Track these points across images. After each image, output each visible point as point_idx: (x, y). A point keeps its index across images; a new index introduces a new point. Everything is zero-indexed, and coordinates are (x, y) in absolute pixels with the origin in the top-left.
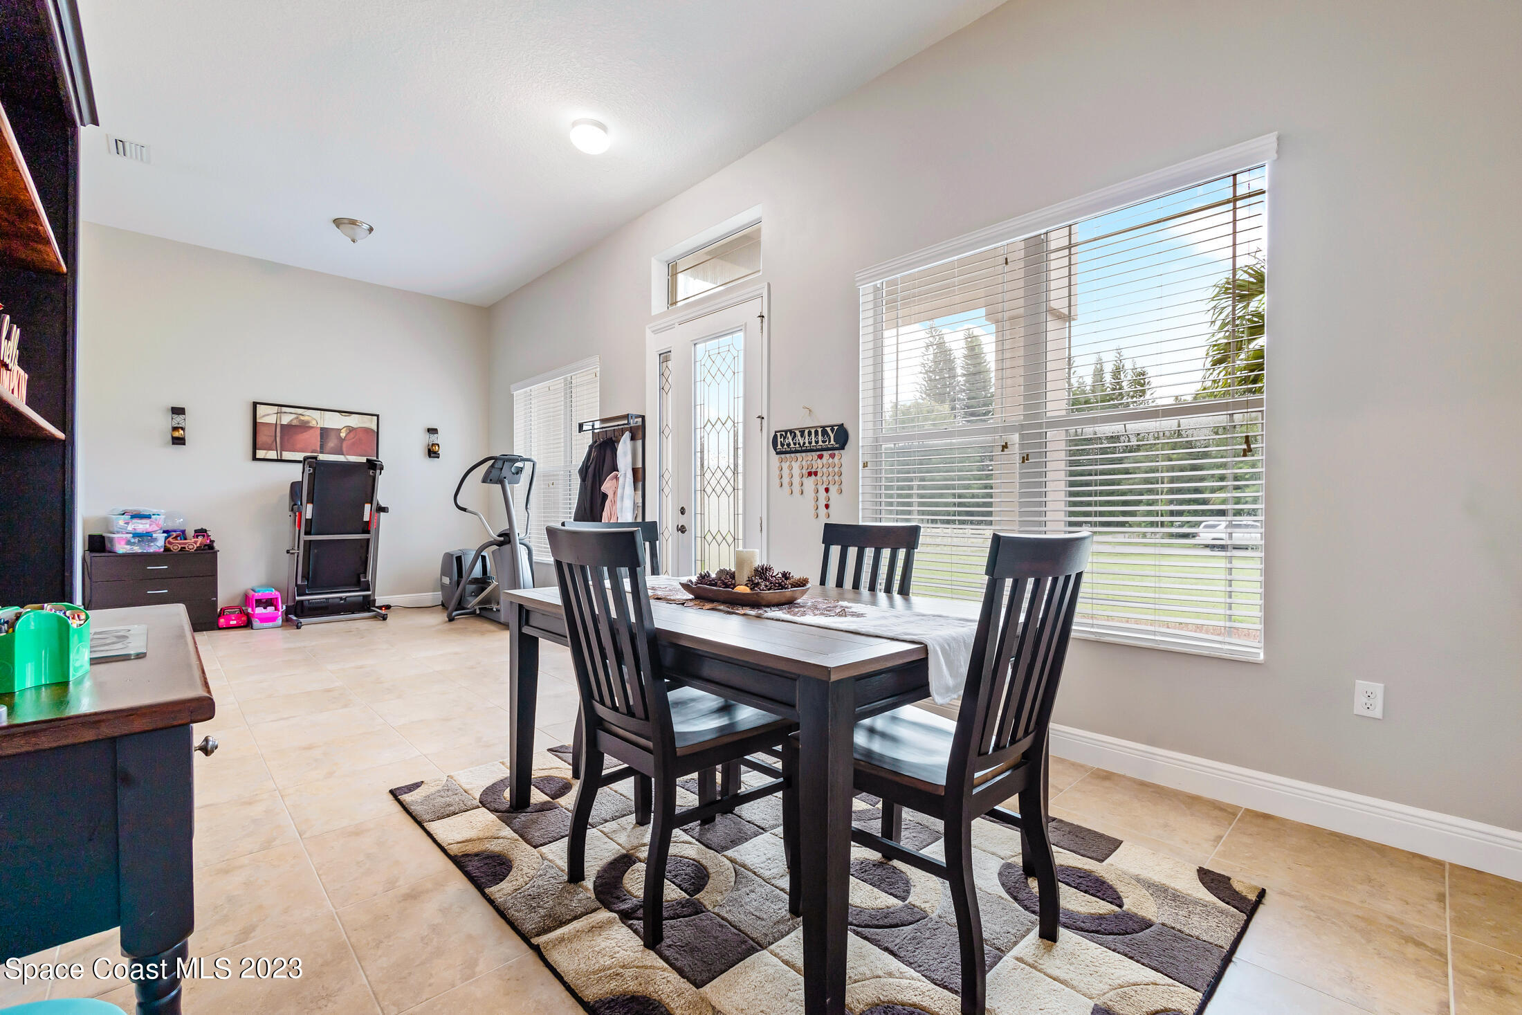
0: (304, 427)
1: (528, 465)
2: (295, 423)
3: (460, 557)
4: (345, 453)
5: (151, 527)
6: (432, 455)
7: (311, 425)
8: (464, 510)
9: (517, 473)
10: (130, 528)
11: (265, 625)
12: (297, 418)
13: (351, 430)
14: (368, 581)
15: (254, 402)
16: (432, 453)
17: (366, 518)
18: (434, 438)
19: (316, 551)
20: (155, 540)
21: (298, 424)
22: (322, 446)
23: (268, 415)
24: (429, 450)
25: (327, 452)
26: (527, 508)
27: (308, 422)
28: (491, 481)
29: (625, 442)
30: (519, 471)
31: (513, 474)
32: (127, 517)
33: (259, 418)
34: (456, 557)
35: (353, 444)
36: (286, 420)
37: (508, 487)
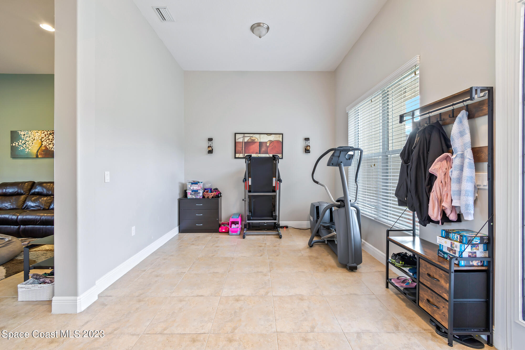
0: (253, 142)
1: (357, 153)
2: (250, 141)
3: (318, 207)
4: (269, 153)
5: (198, 188)
6: (307, 152)
7: (255, 141)
8: (317, 182)
9: (349, 159)
10: (192, 188)
11: (233, 234)
12: (250, 138)
13: (271, 142)
14: (276, 215)
15: (235, 133)
16: (307, 151)
17: (274, 185)
18: (307, 143)
19: (254, 200)
20: (200, 193)
21: (251, 141)
22: (260, 151)
23: (240, 138)
24: (305, 149)
25: (262, 153)
26: (356, 182)
27: (254, 140)
28: (333, 165)
29: (461, 122)
30: (351, 157)
31: (347, 159)
32: (191, 184)
33: (237, 140)
34: (316, 207)
35: (272, 149)
36: (246, 140)
37: (344, 168)
